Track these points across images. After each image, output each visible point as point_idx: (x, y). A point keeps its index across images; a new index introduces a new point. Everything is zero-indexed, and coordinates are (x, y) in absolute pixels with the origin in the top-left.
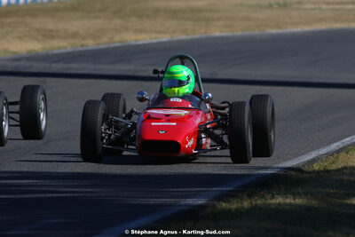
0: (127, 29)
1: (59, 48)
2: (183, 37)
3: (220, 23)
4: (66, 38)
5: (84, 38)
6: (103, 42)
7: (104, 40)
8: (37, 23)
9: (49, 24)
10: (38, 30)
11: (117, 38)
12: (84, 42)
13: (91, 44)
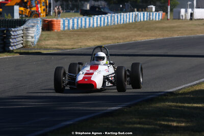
0: (139, 35)
1: (108, 44)
2: (161, 38)
3: (179, 32)
4: (112, 40)
5: (120, 40)
6: (127, 41)
7: (128, 40)
8: (104, 34)
9: (109, 34)
10: (103, 37)
11: (133, 40)
12: (119, 41)
13: (121, 42)
